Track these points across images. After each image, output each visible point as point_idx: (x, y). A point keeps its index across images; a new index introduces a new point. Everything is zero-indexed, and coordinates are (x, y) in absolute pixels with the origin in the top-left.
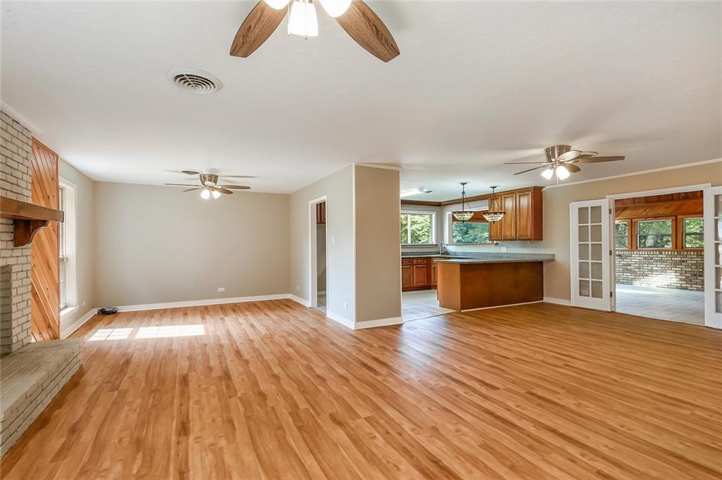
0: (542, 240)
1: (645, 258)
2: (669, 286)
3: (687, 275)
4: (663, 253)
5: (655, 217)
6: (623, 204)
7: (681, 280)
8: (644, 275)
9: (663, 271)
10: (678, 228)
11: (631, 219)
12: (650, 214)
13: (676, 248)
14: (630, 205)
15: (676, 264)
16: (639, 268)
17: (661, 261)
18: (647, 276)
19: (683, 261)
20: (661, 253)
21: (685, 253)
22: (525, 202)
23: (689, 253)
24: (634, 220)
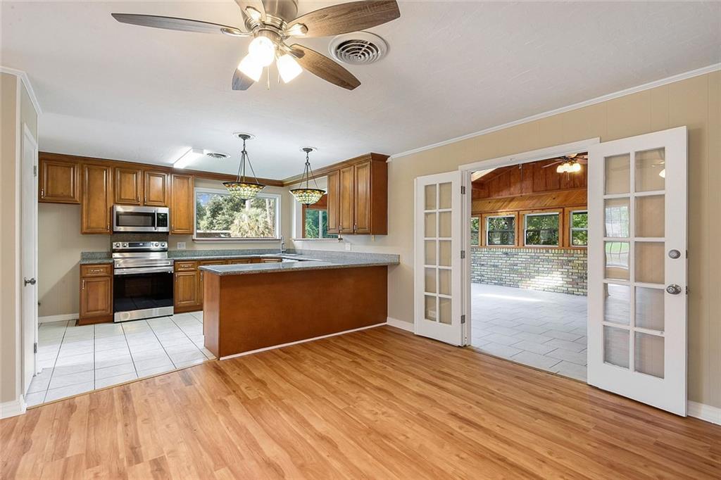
0: (387, 234)
1: (531, 257)
2: (555, 290)
3: (574, 277)
4: (550, 250)
5: (543, 209)
6: (510, 194)
7: (568, 283)
8: (530, 277)
9: (549, 272)
10: (565, 223)
11: (519, 212)
12: (538, 205)
13: (563, 246)
14: (517, 195)
15: (562, 264)
16: (526, 269)
17: (548, 261)
18: (534, 278)
19: (570, 261)
20: (547, 252)
21: (572, 252)
22: (364, 176)
23: (575, 251)
24: (521, 213)
